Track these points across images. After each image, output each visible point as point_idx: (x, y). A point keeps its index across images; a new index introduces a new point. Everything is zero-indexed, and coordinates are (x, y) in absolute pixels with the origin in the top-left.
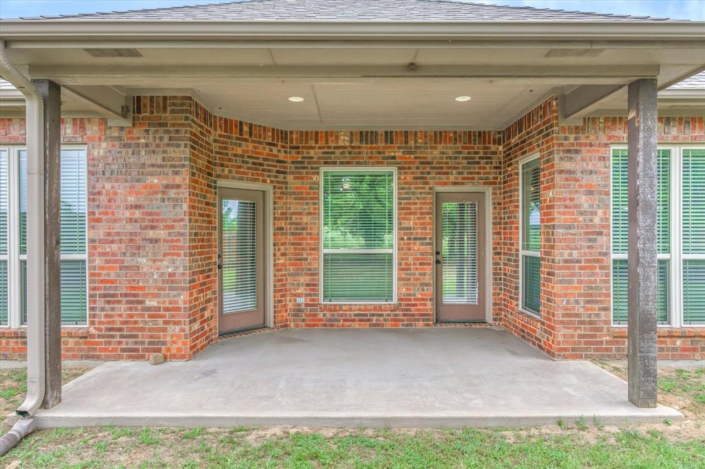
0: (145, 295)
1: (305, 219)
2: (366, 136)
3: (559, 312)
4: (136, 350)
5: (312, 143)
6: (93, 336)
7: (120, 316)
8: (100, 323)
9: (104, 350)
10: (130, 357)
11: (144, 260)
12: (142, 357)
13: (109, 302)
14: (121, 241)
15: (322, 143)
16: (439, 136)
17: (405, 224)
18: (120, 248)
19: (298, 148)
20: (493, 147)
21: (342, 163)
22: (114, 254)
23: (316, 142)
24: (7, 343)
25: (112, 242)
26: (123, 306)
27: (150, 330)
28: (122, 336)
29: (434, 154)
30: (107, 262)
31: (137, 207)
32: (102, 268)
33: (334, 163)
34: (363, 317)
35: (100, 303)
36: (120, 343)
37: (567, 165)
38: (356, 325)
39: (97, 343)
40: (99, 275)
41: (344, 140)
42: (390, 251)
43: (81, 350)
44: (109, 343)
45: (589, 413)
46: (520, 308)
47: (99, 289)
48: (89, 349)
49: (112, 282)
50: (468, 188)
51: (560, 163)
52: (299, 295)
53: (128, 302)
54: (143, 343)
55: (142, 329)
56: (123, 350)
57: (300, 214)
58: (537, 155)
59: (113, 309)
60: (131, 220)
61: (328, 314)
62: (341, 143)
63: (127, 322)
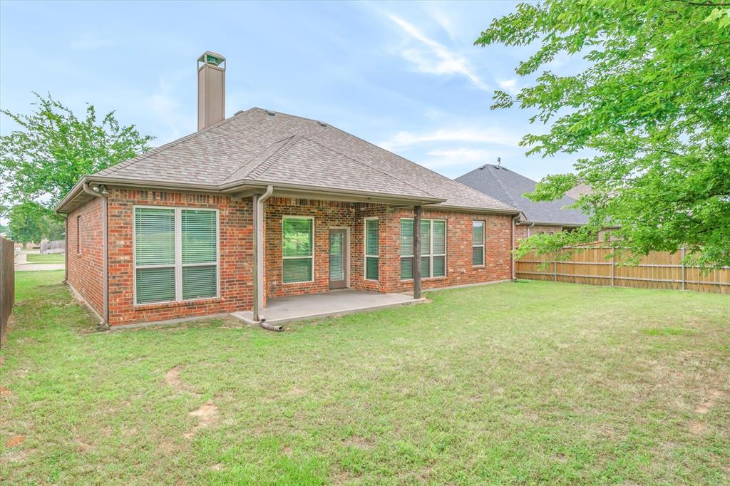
0: (247, 280)
1: (277, 242)
2: (303, 202)
3: (387, 277)
4: (243, 306)
5: (279, 203)
6: (223, 302)
7: (236, 291)
8: (227, 295)
9: (229, 307)
10: (240, 310)
11: (246, 264)
12: (245, 309)
13: (230, 285)
14: (236, 255)
15: (283, 204)
16: (332, 204)
17: (318, 244)
18: (235, 259)
19: (272, 205)
20: (351, 210)
21: (293, 214)
22: (233, 262)
23: (281, 203)
24: (179, 310)
25: (233, 256)
26: (237, 286)
27: (249, 296)
28: (237, 300)
29: (330, 211)
30: (229, 265)
31: (243, 239)
32: (228, 269)
33: (289, 214)
34: (301, 289)
35: (227, 285)
36: (236, 303)
37: (390, 225)
38: (299, 293)
39: (225, 305)
40: (226, 272)
41: (293, 203)
42: (310, 257)
43: (218, 309)
44: (230, 304)
45: (409, 301)
46: (365, 279)
47: (226, 278)
48: (222, 308)
49: (233, 275)
50: (342, 227)
51: (388, 224)
52: (274, 281)
53: (239, 284)
54: (246, 302)
55: (245, 296)
56: (237, 307)
57: (274, 239)
58: (376, 218)
59: (232, 288)
60: (240, 246)
61: (287, 289)
62: (292, 205)
63: (238, 294)
